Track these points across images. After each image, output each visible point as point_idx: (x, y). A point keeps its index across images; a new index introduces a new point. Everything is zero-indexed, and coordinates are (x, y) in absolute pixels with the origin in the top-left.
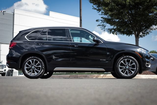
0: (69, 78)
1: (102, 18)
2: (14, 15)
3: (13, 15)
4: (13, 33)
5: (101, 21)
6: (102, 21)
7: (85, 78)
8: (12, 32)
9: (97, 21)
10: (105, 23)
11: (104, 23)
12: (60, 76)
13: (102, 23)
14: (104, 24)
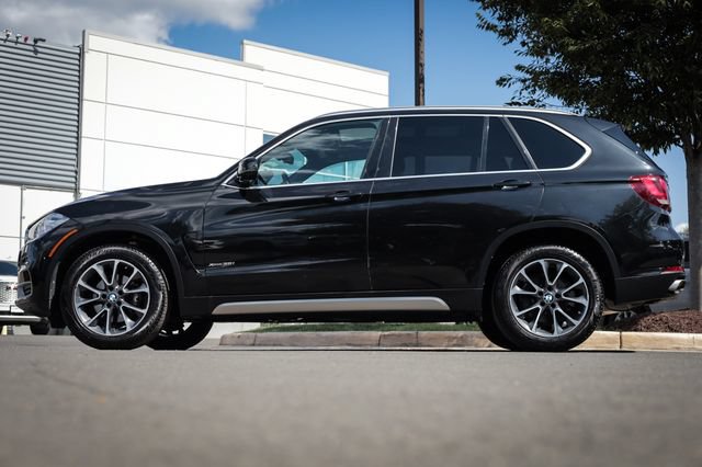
0: (378, 346)
1: (519, 68)
2: (81, 55)
3: (77, 57)
4: (77, 138)
5: (519, 85)
6: (524, 81)
7: (454, 346)
8: (75, 134)
9: (501, 82)
10: (538, 92)
11: (534, 92)
12: (333, 337)
13: (525, 93)
14: (535, 97)
